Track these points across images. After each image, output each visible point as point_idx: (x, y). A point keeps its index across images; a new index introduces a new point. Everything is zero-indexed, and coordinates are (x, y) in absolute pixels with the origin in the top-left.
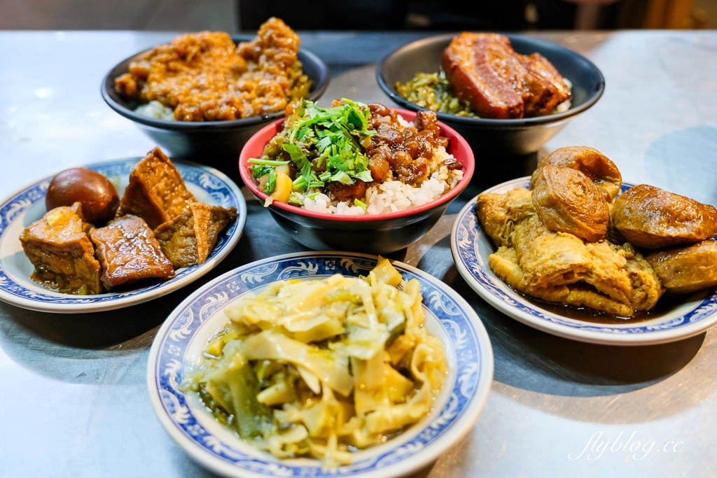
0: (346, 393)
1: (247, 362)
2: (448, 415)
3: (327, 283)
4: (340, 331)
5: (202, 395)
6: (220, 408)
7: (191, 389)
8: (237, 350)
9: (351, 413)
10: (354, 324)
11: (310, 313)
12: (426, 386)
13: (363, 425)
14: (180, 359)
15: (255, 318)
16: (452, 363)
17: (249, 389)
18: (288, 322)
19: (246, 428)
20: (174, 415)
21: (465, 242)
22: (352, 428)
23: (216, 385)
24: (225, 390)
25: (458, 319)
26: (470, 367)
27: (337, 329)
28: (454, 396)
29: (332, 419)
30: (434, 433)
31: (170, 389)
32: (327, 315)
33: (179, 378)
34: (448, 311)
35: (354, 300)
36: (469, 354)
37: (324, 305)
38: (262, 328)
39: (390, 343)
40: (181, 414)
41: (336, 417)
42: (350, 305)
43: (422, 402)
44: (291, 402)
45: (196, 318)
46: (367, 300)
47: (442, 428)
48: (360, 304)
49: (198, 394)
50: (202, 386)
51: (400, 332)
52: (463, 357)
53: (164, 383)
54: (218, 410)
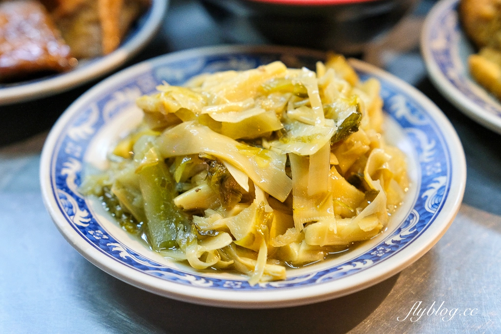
0: (282, 198)
1: (162, 160)
2: (406, 232)
3: (264, 71)
4: (277, 126)
5: (106, 200)
6: (128, 214)
7: (93, 192)
8: (150, 144)
9: (288, 223)
10: (295, 119)
11: (241, 104)
12: (381, 196)
13: (301, 238)
14: (80, 159)
15: (174, 107)
16: (415, 175)
17: (163, 191)
18: (214, 112)
19: (159, 237)
20: (72, 217)
21: (439, 44)
22: (288, 240)
23: (124, 187)
24: (134, 194)
25: (426, 129)
26: (438, 182)
27: (275, 125)
28: (415, 212)
29: (264, 227)
30: (388, 250)
31: (67, 190)
32: (262, 107)
33: (78, 179)
34: (413, 119)
35: (296, 90)
36: (437, 168)
37: (259, 97)
38: (183, 120)
39: (338, 142)
40: (80, 217)
41: (269, 224)
42: (290, 98)
43: (375, 215)
44: (215, 208)
45: (101, 116)
46: (313, 92)
47: (398, 246)
48: (304, 96)
49: (101, 198)
50: (106, 189)
51: (351, 126)
52: (430, 170)
53: (61, 182)
54: (124, 217)
